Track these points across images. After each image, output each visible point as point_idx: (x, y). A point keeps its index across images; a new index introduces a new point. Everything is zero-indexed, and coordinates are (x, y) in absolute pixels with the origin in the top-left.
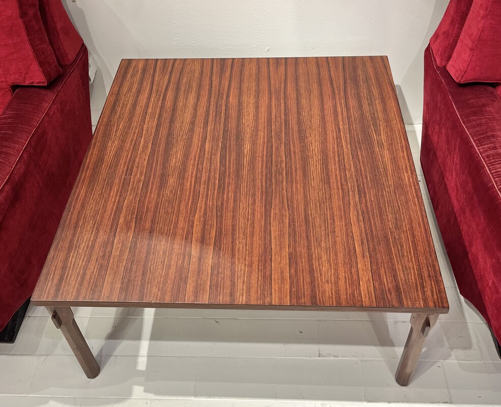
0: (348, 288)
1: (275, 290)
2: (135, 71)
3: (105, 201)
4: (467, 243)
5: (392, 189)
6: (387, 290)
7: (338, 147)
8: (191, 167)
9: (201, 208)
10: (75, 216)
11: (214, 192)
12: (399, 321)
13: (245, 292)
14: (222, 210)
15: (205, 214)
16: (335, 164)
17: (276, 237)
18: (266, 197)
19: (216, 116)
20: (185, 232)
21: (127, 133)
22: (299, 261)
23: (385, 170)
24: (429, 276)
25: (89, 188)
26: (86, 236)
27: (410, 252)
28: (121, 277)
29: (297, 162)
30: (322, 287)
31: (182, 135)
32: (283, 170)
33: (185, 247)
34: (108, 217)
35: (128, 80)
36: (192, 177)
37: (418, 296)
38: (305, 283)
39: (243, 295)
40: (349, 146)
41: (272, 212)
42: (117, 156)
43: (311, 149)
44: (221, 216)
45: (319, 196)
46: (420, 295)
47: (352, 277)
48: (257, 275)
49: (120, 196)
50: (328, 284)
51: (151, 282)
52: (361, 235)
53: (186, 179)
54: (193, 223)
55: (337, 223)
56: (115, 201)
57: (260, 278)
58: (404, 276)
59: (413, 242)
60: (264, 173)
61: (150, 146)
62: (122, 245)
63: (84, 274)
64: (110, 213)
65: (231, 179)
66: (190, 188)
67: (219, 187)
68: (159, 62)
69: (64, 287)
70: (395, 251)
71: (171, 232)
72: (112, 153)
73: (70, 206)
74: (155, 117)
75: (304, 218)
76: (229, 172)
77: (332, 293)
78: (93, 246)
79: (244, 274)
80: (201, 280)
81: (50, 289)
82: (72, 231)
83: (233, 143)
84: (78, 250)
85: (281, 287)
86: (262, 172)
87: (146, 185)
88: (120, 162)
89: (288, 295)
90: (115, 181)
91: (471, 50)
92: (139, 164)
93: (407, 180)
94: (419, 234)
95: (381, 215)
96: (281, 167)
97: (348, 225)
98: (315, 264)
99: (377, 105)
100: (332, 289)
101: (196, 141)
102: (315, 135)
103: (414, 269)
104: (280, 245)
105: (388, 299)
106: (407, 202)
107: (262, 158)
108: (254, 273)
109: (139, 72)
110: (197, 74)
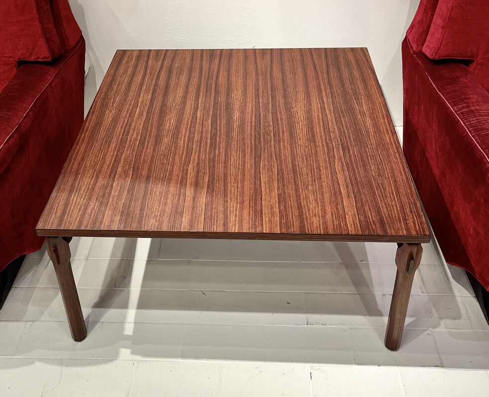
0: (335, 220)
1: (266, 221)
2: (130, 59)
3: (104, 155)
5: (374, 146)
6: (371, 222)
7: (322, 115)
8: (184, 130)
9: (195, 160)
10: (76, 166)
11: (206, 148)
13: (237, 223)
14: (214, 161)
15: (198, 164)
16: (320, 128)
17: (265, 182)
18: (255, 152)
19: (207, 92)
20: (180, 178)
21: (123, 104)
22: (288, 200)
23: (367, 132)
24: (411, 212)
25: (89, 145)
26: (86, 181)
27: (393, 193)
28: (120, 212)
29: (284, 126)
30: (310, 220)
31: (175, 106)
32: (271, 132)
33: (180, 189)
34: (107, 167)
35: (124, 66)
36: (185, 137)
37: (401, 226)
38: (294, 217)
39: (235, 226)
40: (333, 114)
41: (261, 163)
42: (115, 121)
43: (297, 116)
44: (214, 166)
45: (305, 152)
46: (403, 226)
47: (339, 212)
48: (248, 210)
49: (118, 151)
50: (316, 217)
51: (149, 216)
52: (346, 181)
53: (180, 138)
54: (187, 171)
55: (323, 171)
56: (113, 155)
57: (251, 212)
58: (387, 211)
59: (396, 186)
60: (253, 134)
61: (145, 114)
62: (121, 187)
63: (86, 209)
64: (108, 163)
65: (222, 139)
66: (184, 145)
67: (211, 145)
68: (152, 52)
69: (67, 218)
70: (378, 193)
71: (167, 178)
72: (110, 119)
73: (71, 159)
74: (149, 93)
75: (291, 168)
76: (220, 133)
77: (320, 225)
78: (93, 188)
79: (236, 209)
80: (196, 214)
81: (53, 220)
82: (73, 177)
83: (223, 112)
84: (79, 192)
85: (271, 220)
86: (251, 134)
87: (142, 143)
88: (118, 126)
89: (278, 225)
90: (113, 140)
91: (443, 28)
92: (135, 127)
93: (388, 140)
94: (401, 180)
95: (364, 166)
96: (269, 130)
97: (333, 173)
98: (303, 202)
99: (359, 84)
100: (319, 221)
101: (188, 110)
102: (301, 105)
103: (396, 206)
104: (269, 188)
105: (373, 229)
106: (388, 157)
107: (251, 123)
108: (245, 209)
109: (134, 60)
110: (188, 61)
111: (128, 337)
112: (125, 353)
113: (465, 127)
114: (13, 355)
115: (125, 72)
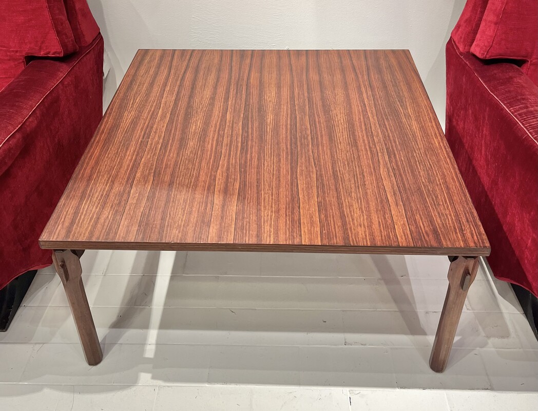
0: (383, 231)
1: (304, 232)
2: (152, 58)
3: (121, 159)
4: (500, 216)
5: (422, 151)
6: (424, 233)
7: (364, 118)
8: (212, 133)
9: (223, 165)
10: (88, 171)
11: (236, 153)
12: (430, 312)
13: (272, 233)
14: (246, 167)
15: (228, 169)
16: (362, 131)
17: (303, 189)
18: (292, 157)
19: (237, 93)
20: (207, 185)
21: (144, 106)
22: (329, 208)
23: (414, 136)
24: (468, 221)
25: (104, 148)
26: (99, 188)
27: (446, 201)
28: (138, 221)
29: (323, 129)
30: (354, 230)
31: (202, 108)
32: (308, 136)
33: (207, 197)
34: (124, 172)
35: (145, 65)
36: (213, 140)
37: (457, 237)
38: (336, 227)
39: (270, 237)
40: (375, 117)
41: (298, 169)
42: (134, 123)
43: (337, 119)
44: (245, 172)
45: (346, 156)
46: (460, 237)
47: (386, 222)
48: (284, 220)
49: (137, 155)
50: (361, 227)
51: (171, 226)
52: (393, 188)
53: (207, 142)
54: (215, 177)
55: (368, 178)
56: (132, 159)
57: (288, 222)
58: (441, 221)
59: (448, 193)
60: (289, 138)
61: (168, 115)
62: (139, 195)
63: (98, 218)
64: (126, 168)
65: (254, 143)
66: (212, 149)
67: (242, 149)
68: (177, 52)
69: (76, 229)
70: (429, 201)
71: (192, 184)
72: (129, 121)
73: (83, 163)
74: (173, 94)
75: (332, 174)
76: (252, 137)
77: (366, 236)
78: (108, 195)
79: (271, 219)
80: (225, 224)
81: (60, 230)
82: (85, 183)
83: (255, 114)
84: (91, 199)
85: (311, 230)
86: (287, 137)
87: (165, 146)
88: (137, 128)
89: (319, 236)
90: (132, 143)
91: (496, 24)
92: (157, 129)
93: (437, 144)
94: (454, 187)
95: (412, 172)
96: (306, 133)
97: (379, 179)
98: (346, 211)
99: (402, 86)
100: (365, 232)
101: (217, 112)
102: (340, 108)
103: (451, 215)
104: (308, 195)
106: (438, 162)
107: (286, 126)
108: (281, 218)
109: (157, 59)
110: (216, 61)
111: (149, 360)
112: (145, 378)
113: (525, 129)
114: (20, 381)
115: (147, 72)
